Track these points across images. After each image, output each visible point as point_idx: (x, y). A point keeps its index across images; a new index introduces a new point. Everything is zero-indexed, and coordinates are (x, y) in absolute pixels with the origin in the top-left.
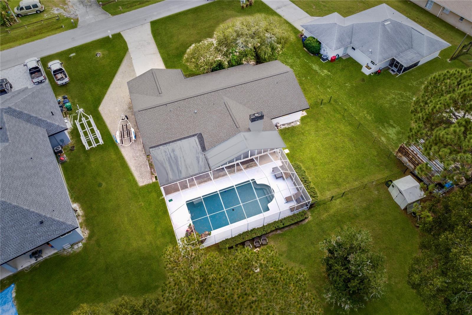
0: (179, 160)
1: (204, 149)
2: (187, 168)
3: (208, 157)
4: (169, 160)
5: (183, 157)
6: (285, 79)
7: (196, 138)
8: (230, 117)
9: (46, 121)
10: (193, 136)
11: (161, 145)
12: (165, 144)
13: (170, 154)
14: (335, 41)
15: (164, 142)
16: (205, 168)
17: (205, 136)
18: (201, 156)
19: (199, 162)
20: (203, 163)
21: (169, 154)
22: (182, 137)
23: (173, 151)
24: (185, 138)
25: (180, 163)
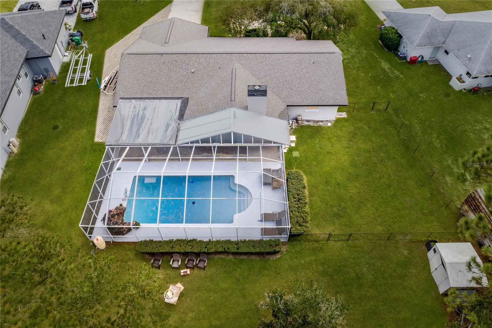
0: (145, 121)
1: (181, 117)
2: (149, 133)
3: (181, 128)
4: (134, 118)
5: (152, 119)
6: (327, 61)
7: (179, 102)
8: (230, 86)
9: (32, 42)
10: (178, 98)
11: (134, 98)
12: (140, 98)
13: (139, 112)
14: (421, 35)
15: (139, 97)
16: (170, 140)
17: (190, 102)
18: (174, 125)
19: (166, 130)
20: (171, 133)
21: (137, 111)
22: (164, 96)
23: (145, 109)
24: (166, 98)
25: (144, 125)
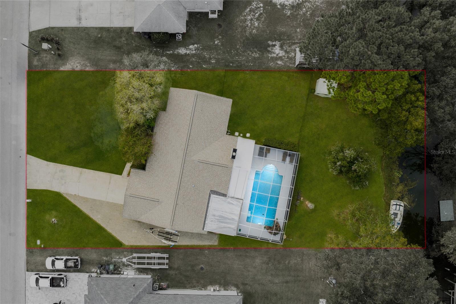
0: (223, 215)
1: (225, 195)
2: (232, 214)
3: (233, 196)
4: (220, 222)
5: (223, 212)
6: (202, 102)
7: (212, 196)
8: (214, 166)
10: (210, 196)
11: (205, 221)
12: (205, 218)
13: (216, 219)
15: (204, 219)
16: (239, 202)
17: (215, 189)
18: (229, 200)
19: (233, 204)
20: (235, 201)
21: (215, 220)
22: (206, 204)
23: (214, 215)
24: (208, 203)
25: (226, 216)
